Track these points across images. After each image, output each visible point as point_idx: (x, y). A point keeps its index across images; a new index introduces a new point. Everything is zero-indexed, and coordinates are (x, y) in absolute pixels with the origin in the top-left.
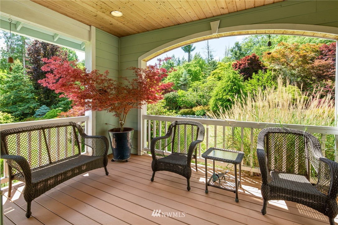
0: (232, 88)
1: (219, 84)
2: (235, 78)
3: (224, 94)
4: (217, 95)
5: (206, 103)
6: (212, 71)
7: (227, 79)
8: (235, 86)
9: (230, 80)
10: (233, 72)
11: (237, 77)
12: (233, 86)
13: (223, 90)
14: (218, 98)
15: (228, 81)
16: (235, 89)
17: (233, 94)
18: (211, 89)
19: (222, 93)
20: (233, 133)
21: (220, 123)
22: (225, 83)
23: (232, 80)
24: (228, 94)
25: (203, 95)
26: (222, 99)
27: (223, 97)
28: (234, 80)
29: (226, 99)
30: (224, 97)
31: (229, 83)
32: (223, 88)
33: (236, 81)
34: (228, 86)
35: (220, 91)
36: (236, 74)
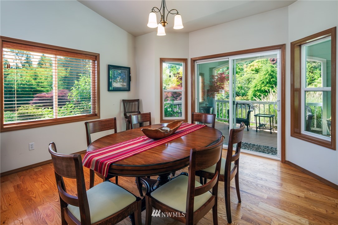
0: (270, 80)
1: (257, 76)
2: (273, 72)
3: (262, 86)
4: (255, 87)
5: (244, 93)
6: (249, 64)
7: (265, 72)
8: (273, 78)
9: (268, 73)
10: (271, 66)
11: (275, 70)
12: (271, 79)
13: (261, 83)
14: (256, 89)
15: (266, 74)
16: (273, 81)
17: (271, 85)
18: (249, 81)
19: (260, 85)
20: (269, 107)
21: (262, 103)
22: (263, 76)
23: (270, 73)
24: (266, 85)
25: (241, 87)
26: (260, 90)
27: (261, 89)
28: (272, 73)
29: (264, 90)
30: (263, 88)
31: (267, 76)
32: (261, 81)
33: (274, 74)
34: (266, 78)
35: (259, 83)
36: (273, 67)
